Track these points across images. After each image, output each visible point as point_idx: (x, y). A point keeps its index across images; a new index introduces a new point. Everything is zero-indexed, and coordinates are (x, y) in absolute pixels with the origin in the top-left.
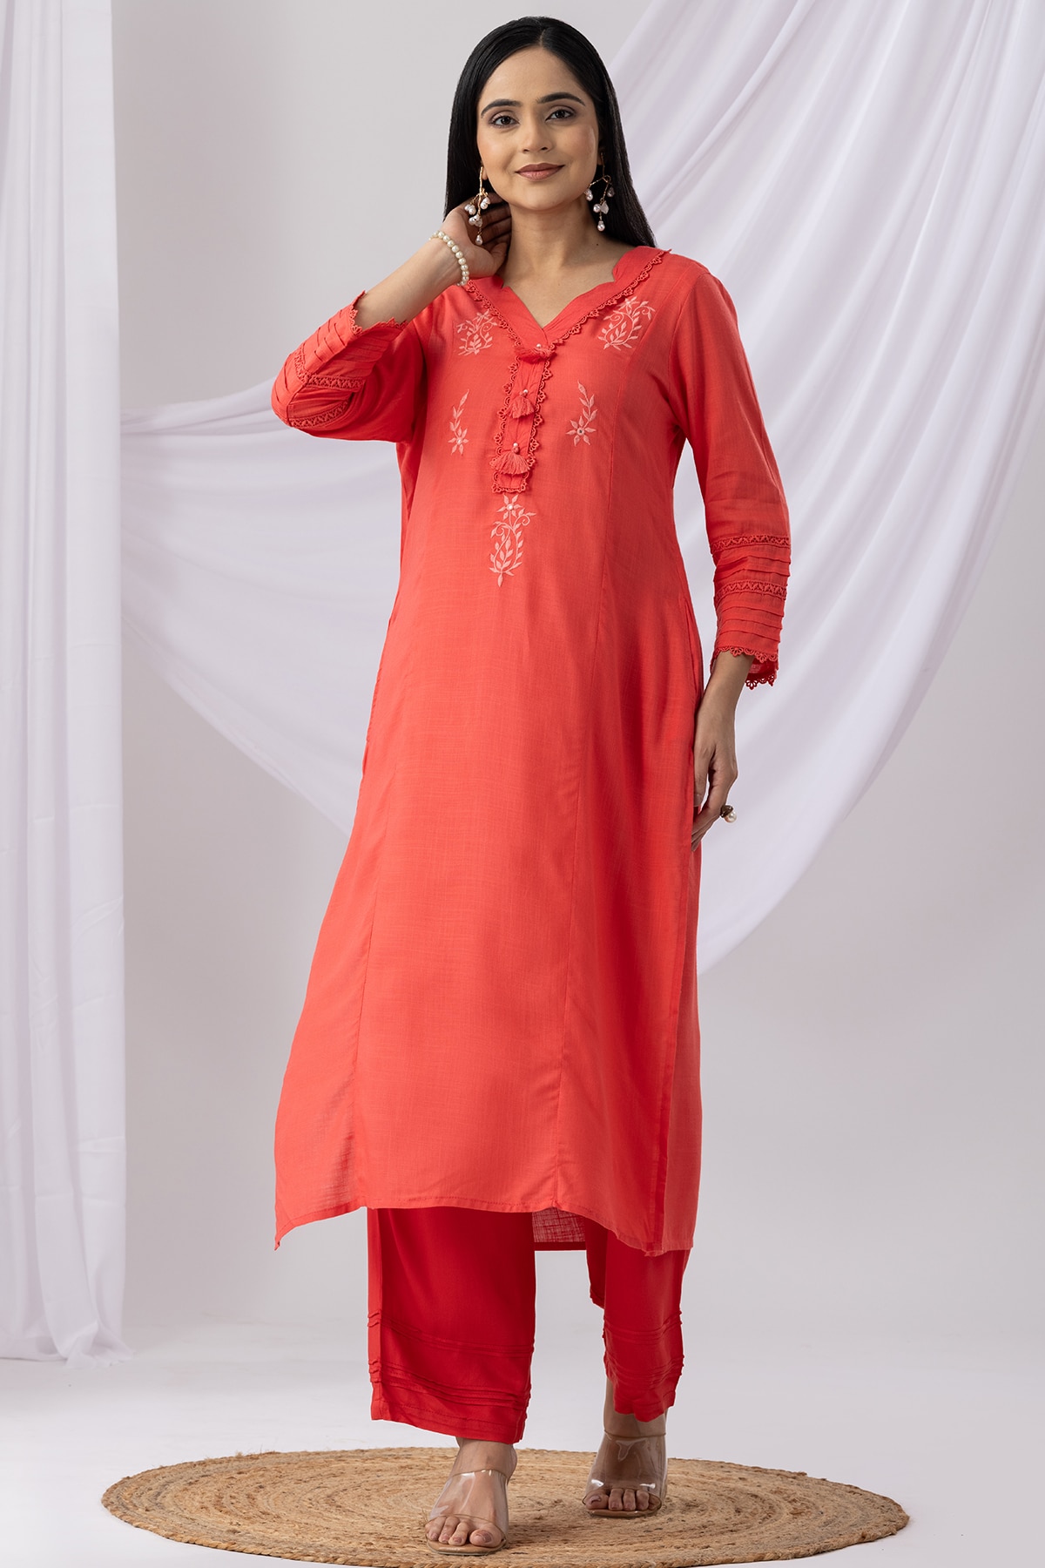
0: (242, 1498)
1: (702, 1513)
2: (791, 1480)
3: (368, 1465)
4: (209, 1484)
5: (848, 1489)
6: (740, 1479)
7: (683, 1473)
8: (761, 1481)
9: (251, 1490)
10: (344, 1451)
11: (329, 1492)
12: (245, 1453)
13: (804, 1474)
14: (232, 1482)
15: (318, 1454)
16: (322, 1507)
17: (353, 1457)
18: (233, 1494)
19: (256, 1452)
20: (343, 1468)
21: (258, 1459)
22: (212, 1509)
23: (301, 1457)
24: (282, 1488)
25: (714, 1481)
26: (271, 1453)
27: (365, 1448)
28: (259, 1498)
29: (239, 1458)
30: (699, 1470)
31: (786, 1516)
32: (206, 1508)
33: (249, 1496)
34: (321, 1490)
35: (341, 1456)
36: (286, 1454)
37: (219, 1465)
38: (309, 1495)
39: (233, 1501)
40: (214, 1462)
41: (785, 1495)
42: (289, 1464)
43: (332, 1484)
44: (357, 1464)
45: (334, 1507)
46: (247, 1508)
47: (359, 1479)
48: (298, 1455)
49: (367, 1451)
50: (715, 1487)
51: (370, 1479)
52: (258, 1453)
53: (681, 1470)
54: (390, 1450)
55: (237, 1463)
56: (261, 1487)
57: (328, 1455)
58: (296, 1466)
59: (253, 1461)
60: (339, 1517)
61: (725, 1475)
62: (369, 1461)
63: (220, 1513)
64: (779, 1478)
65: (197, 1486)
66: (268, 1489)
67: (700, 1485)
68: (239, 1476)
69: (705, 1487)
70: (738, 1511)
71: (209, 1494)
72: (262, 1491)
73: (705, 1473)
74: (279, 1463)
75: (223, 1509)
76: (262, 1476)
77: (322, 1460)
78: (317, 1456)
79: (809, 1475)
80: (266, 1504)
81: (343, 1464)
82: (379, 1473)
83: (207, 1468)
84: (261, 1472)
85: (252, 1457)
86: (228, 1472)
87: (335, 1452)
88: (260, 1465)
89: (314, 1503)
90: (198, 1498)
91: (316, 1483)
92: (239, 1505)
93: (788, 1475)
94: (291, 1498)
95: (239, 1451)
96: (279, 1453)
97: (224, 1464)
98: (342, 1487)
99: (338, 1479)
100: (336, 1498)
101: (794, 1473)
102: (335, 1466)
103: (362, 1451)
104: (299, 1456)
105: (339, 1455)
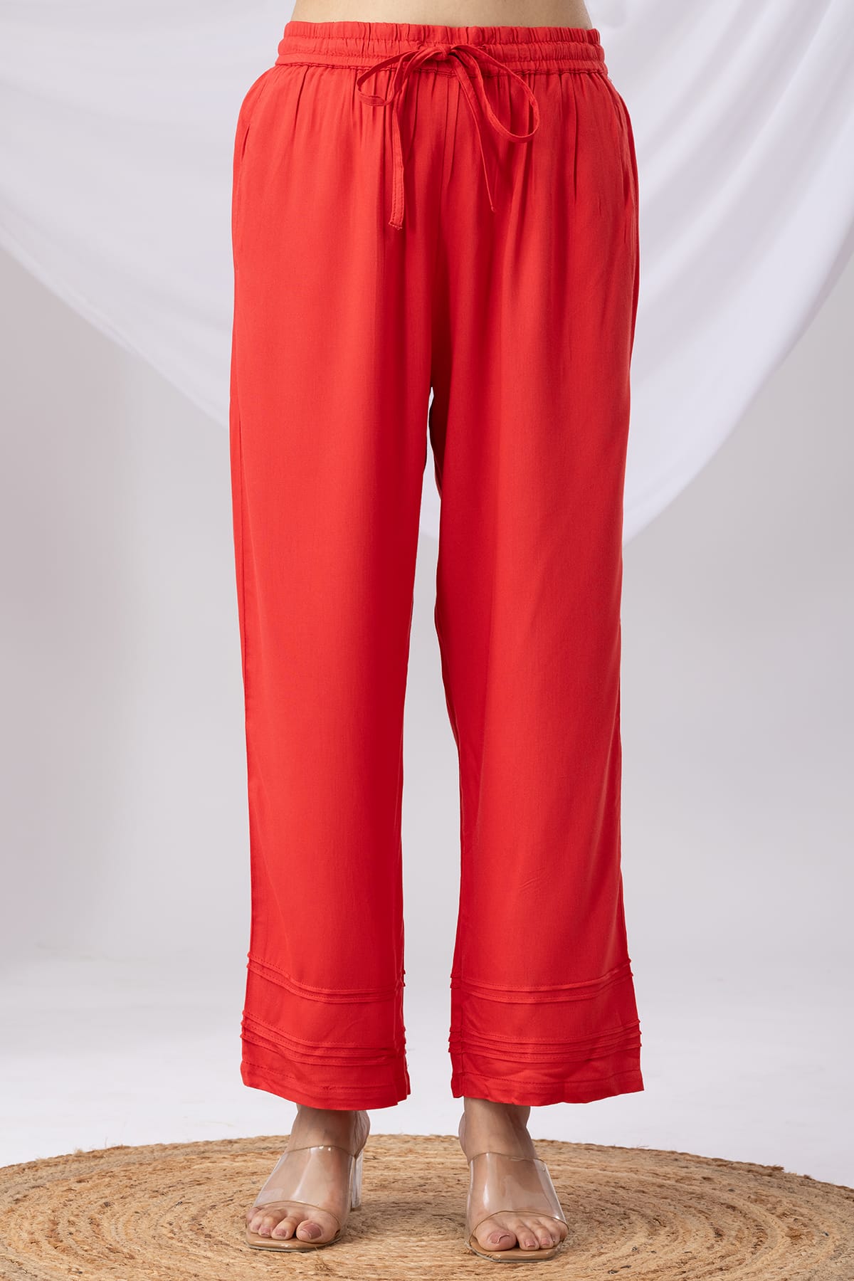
0: (83, 1224)
1: (673, 1237)
2: (767, 1178)
3: (238, 1164)
4: (42, 1201)
5: (843, 1192)
6: (704, 1178)
7: (631, 1170)
8: (732, 1182)
9: (94, 1210)
10: (207, 1143)
11: (193, 1210)
12: (86, 1150)
13: (780, 1169)
14: (71, 1196)
15: (175, 1147)
16: (186, 1236)
17: (220, 1151)
18: (72, 1218)
19: (100, 1145)
20: (208, 1170)
21: (102, 1157)
22: (46, 1246)
23: (156, 1154)
24: (135, 1205)
25: (672, 1182)
26: (118, 1148)
27: (234, 1137)
28: (105, 1223)
29: (79, 1157)
30: (649, 1165)
31: (782, 1242)
32: (37, 1242)
33: (92, 1221)
34: (183, 1207)
35: (203, 1151)
36: (136, 1148)
37: (53, 1170)
38: (169, 1217)
39: (72, 1229)
40: (47, 1164)
41: (769, 1206)
42: (141, 1164)
43: (195, 1194)
44: (226, 1163)
45: (203, 1237)
46: (90, 1241)
47: (230, 1188)
48: (152, 1150)
49: (236, 1142)
50: (677, 1193)
51: (244, 1188)
52: (103, 1147)
53: (626, 1164)
54: (264, 1139)
55: (75, 1166)
56: (107, 1205)
57: (189, 1150)
58: (150, 1169)
59: (97, 1162)
60: (209, 1254)
61: (683, 1173)
62: (240, 1158)
63: (54, 1252)
64: (751, 1175)
65: (26, 1204)
66: (116, 1207)
67: (658, 1190)
68: (78, 1187)
69: (665, 1193)
70: (719, 1234)
71: (41, 1219)
72: (109, 1211)
73: (660, 1170)
74: (128, 1164)
75: (59, 1244)
76: (109, 1185)
77: (181, 1158)
78: (176, 1152)
79: (786, 1171)
80: (114, 1234)
81: (207, 1164)
82: (255, 1178)
83: (39, 1174)
84: (107, 1180)
85: (95, 1155)
86: (66, 1180)
87: (196, 1144)
88: (105, 1167)
89: (176, 1230)
90: (26, 1224)
91: (176, 1196)
92: (80, 1237)
93: (761, 1170)
94: (144, 1223)
95: (78, 1148)
96: (128, 1147)
97: (60, 1168)
98: (209, 1202)
99: (204, 1187)
100: (204, 1222)
101: (768, 1167)
102: (200, 1166)
103: (230, 1142)
104: (152, 1152)
105: (202, 1149)
